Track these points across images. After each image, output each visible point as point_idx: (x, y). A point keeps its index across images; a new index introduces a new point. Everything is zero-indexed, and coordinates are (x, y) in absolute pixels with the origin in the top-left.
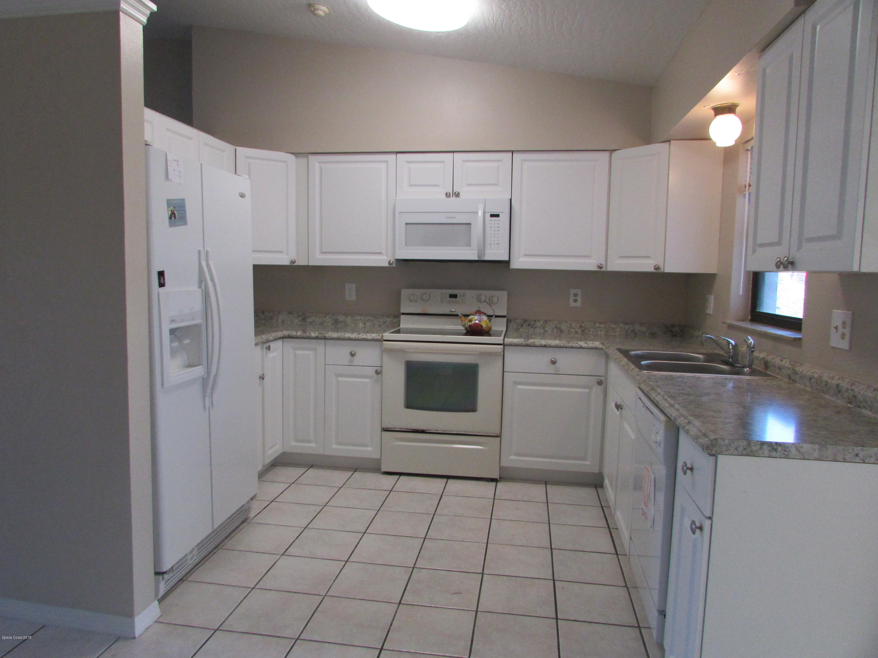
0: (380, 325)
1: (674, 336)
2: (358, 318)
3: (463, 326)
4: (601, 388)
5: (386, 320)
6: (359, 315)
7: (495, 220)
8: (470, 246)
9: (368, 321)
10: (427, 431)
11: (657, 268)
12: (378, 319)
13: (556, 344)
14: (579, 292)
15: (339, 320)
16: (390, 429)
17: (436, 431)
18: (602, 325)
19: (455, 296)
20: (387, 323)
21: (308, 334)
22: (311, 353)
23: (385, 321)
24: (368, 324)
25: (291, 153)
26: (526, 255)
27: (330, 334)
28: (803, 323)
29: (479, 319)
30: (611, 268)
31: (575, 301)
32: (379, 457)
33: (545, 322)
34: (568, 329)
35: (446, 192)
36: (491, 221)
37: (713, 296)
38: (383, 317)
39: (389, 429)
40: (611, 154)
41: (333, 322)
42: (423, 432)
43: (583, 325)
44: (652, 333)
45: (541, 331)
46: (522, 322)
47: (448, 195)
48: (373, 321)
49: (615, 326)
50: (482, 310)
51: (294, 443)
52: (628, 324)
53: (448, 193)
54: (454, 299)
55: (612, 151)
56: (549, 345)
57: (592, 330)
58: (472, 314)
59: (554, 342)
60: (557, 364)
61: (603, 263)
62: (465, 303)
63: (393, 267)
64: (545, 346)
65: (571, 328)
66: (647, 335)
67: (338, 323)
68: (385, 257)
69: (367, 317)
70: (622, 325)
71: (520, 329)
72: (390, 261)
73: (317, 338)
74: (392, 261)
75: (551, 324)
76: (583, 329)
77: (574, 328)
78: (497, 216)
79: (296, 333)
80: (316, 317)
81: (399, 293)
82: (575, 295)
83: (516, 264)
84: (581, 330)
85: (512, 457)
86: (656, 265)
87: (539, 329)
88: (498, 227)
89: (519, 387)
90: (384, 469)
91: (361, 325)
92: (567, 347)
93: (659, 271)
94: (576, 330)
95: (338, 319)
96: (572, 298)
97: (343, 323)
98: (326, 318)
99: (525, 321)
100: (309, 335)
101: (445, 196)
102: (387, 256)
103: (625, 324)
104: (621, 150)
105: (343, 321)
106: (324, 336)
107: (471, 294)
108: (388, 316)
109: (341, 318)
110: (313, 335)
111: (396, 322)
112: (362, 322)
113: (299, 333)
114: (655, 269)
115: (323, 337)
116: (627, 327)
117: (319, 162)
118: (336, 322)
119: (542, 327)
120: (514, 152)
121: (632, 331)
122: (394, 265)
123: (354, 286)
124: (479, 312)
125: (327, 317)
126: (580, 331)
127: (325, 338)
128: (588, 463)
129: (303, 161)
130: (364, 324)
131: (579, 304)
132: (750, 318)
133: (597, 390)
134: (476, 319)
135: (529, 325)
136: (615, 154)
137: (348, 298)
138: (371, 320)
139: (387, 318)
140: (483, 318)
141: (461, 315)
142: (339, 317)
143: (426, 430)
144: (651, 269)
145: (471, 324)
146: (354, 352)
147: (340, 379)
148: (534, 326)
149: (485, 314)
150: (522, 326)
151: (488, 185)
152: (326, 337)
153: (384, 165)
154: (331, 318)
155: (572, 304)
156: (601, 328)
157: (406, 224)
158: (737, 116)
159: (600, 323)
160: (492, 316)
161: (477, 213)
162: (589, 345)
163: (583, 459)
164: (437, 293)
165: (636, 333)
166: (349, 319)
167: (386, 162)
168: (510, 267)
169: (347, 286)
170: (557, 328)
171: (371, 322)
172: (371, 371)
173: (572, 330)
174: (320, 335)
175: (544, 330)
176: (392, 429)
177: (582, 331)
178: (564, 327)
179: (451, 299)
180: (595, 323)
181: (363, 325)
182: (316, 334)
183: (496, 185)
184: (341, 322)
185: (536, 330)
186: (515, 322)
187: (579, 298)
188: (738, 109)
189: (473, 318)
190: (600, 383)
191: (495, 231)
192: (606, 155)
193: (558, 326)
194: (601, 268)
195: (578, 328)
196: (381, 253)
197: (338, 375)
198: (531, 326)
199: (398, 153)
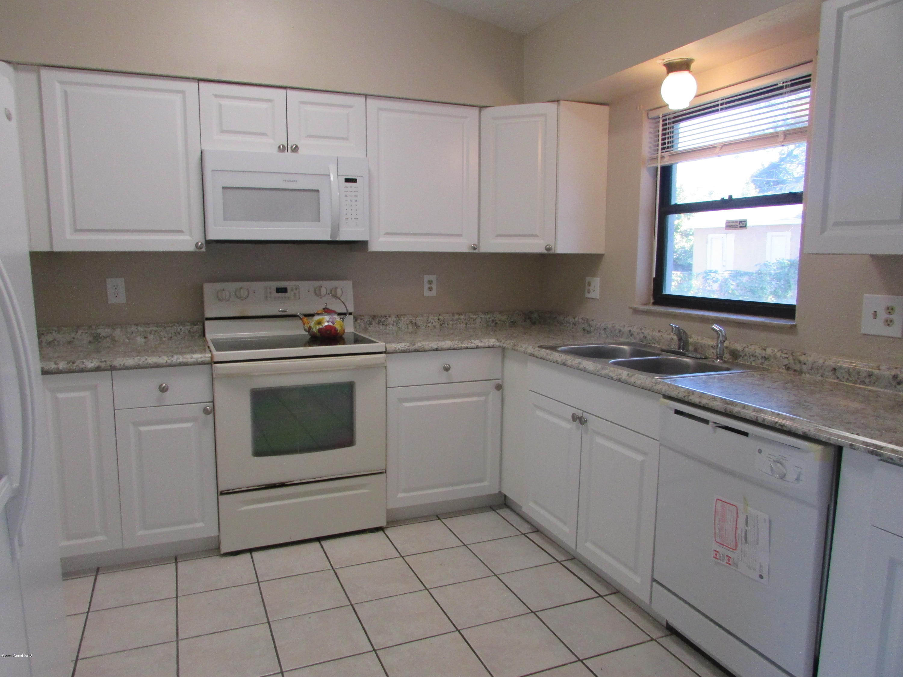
0: (171, 337)
1: (534, 323)
2: (134, 328)
3: (305, 330)
4: (498, 393)
5: (181, 329)
6: (135, 325)
7: (351, 187)
8: (319, 221)
9: (150, 333)
10: (289, 483)
11: (548, 249)
12: (168, 329)
13: (450, 346)
14: (433, 278)
15: (101, 336)
16: (233, 491)
17: (301, 480)
18: (462, 317)
19: (284, 290)
20: (182, 333)
21: (79, 364)
22: (87, 394)
23: (179, 330)
24: (151, 337)
25: (8, 62)
26: (387, 234)
27: (119, 361)
28: (797, 308)
29: (331, 320)
30: (484, 249)
31: (430, 289)
32: (215, 533)
33: (398, 317)
34: (425, 324)
35: (278, 145)
36: (346, 187)
37: (599, 279)
38: (174, 325)
39: (231, 491)
40: (480, 112)
41: (91, 339)
42: (283, 485)
43: (441, 317)
44: (512, 322)
45: (395, 328)
46: (370, 319)
47: (282, 149)
48: (159, 333)
49: (475, 317)
50: (331, 307)
51: (65, 543)
52: (488, 313)
53: (281, 147)
54: (283, 295)
55: (481, 108)
56: (441, 348)
57: (451, 322)
58: (318, 314)
59: (445, 344)
60: (450, 372)
61: (476, 243)
62: (299, 298)
63: (200, 253)
64: (436, 350)
65: (428, 322)
66: (507, 324)
67: (100, 340)
68: (188, 238)
69: (149, 328)
70: (482, 316)
71: (369, 329)
72: (197, 243)
73: (98, 369)
74: (200, 243)
75: (406, 319)
76: (442, 323)
77: (431, 322)
78: (354, 181)
79: (56, 363)
80: (59, 333)
81: (201, 288)
82: (430, 282)
83: (375, 246)
84: (439, 324)
85: (401, 495)
86: (547, 245)
87: (391, 326)
88: (356, 196)
89: (406, 405)
90: (224, 550)
91: (140, 340)
92: (461, 349)
93: (550, 252)
94: (434, 324)
95: (100, 334)
96: (426, 286)
97: (108, 339)
98: (77, 332)
99: (374, 317)
100: (82, 366)
101: (277, 149)
102: (191, 235)
103: (485, 313)
104: (493, 108)
105: (109, 337)
106: (111, 366)
107: (305, 286)
108: (181, 323)
109: (103, 331)
110: (90, 365)
111: (196, 331)
112: (141, 335)
113: (62, 365)
114: (547, 249)
115: (109, 368)
116: (488, 317)
117: (61, 83)
118: (97, 338)
119: (395, 324)
120: (367, 96)
121: (493, 321)
122: (204, 250)
123: (120, 282)
124: (327, 310)
125: (80, 332)
126: (438, 326)
127: (112, 368)
128: (486, 483)
129: (30, 78)
130: (145, 338)
131: (434, 293)
132: (652, 301)
133: (494, 396)
134: (326, 321)
135: (379, 322)
136: (485, 112)
137: (112, 300)
138: (156, 331)
139: (181, 327)
140: (336, 319)
141: (302, 317)
142: (99, 331)
143: (286, 483)
144: (542, 250)
145: (321, 327)
146: (164, 385)
147: (142, 429)
148: (385, 323)
149: (335, 312)
150: (371, 324)
151: (336, 138)
152: (114, 366)
153: (178, 98)
154: (86, 333)
155: (427, 293)
156: (461, 319)
157: (223, 188)
158: (693, 75)
159: (459, 314)
160: (344, 314)
161: (329, 175)
162: (485, 343)
163: (481, 480)
164: (259, 286)
165: (496, 323)
166: (118, 333)
167: (183, 92)
168: (369, 249)
169: (110, 282)
170: (412, 323)
171: (155, 334)
172: (196, 410)
173: (430, 325)
174: (103, 365)
175: (398, 327)
176: (235, 490)
177: (441, 325)
178: (419, 320)
179: (280, 295)
180: (453, 315)
181: (143, 340)
182: (95, 363)
183: (346, 139)
184: (105, 337)
185: (387, 328)
186: (362, 319)
187: (434, 286)
188: (693, 66)
189: (323, 319)
190: (499, 387)
191: (351, 201)
192: (476, 111)
193: (414, 321)
194: (475, 249)
195: (435, 322)
196: (181, 232)
197: (136, 424)
198: (381, 323)
199: (199, 80)
